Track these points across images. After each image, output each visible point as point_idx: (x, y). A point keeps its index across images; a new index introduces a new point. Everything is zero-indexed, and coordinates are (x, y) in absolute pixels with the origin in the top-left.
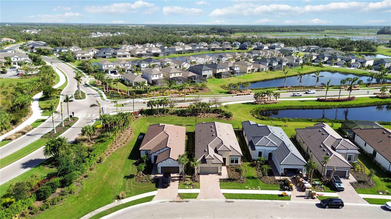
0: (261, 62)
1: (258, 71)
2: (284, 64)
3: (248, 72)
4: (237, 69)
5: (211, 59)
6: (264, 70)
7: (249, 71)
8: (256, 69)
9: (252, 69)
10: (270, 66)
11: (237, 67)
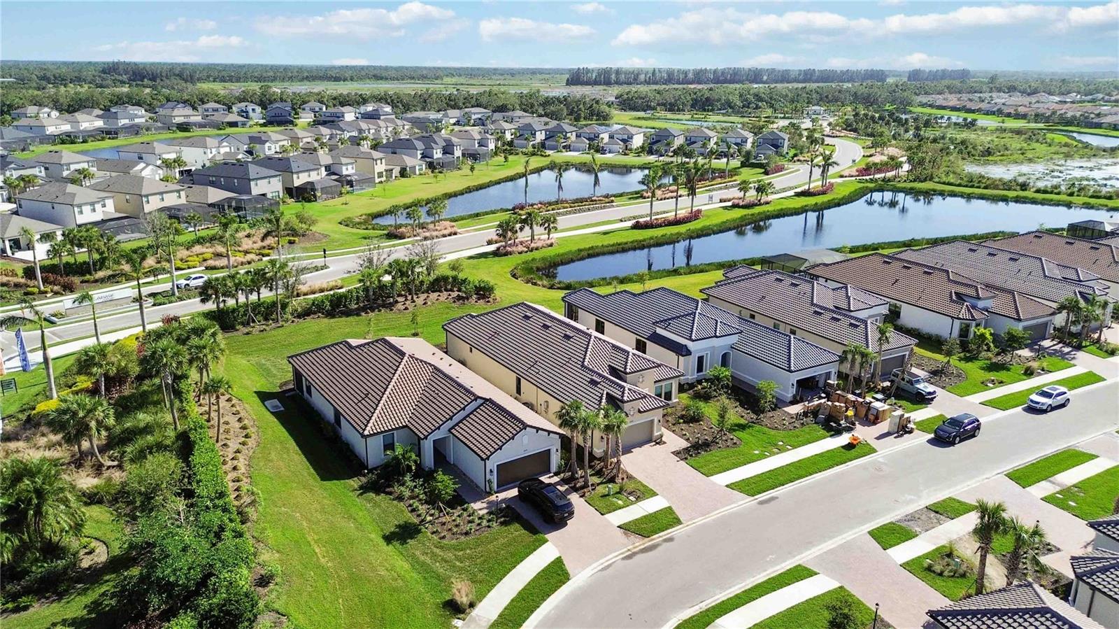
0: (398, 150)
1: (403, 173)
2: (458, 153)
3: (377, 180)
4: (348, 170)
5: (227, 150)
6: (417, 172)
7: (380, 175)
8: (396, 171)
9: (386, 171)
10: (428, 160)
11: (347, 164)
